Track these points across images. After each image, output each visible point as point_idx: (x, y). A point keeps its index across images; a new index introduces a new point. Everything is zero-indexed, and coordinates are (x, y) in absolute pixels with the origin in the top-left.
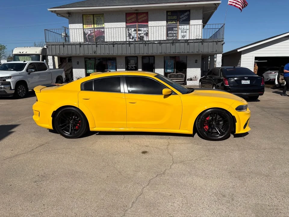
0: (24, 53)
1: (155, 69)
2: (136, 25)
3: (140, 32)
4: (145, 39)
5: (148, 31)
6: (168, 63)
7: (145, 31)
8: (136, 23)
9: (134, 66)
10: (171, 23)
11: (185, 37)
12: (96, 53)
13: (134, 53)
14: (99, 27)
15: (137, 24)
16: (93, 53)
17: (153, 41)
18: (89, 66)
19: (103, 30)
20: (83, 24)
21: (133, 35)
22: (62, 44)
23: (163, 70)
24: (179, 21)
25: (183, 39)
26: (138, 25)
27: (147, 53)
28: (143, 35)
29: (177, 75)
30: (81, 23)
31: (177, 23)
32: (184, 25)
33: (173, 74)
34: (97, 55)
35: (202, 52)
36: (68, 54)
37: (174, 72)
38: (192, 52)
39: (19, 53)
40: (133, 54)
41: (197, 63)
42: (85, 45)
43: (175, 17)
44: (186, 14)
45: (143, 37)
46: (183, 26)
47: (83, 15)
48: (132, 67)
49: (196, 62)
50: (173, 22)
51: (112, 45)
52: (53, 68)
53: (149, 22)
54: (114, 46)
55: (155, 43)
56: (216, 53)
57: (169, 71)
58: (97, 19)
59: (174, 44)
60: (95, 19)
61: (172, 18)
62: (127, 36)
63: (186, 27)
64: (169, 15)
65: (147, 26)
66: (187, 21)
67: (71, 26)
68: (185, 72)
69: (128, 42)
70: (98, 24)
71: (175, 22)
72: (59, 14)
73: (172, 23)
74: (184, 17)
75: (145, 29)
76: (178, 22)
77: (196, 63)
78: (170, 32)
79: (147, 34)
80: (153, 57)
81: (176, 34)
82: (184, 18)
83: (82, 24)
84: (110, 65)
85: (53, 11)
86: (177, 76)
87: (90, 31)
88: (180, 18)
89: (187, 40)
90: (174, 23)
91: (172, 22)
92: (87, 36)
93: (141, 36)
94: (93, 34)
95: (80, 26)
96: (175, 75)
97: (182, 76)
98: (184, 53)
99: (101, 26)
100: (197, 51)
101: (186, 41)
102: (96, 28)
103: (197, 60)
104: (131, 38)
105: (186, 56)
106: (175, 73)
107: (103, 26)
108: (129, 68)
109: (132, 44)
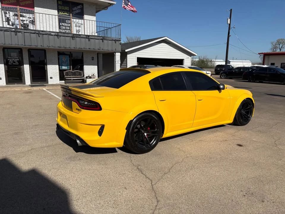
1: (47, 65)
2: (16, 8)
3: (24, 19)
4: (31, 27)
5: (34, 18)
6: (63, 59)
7: (31, 18)
8: (17, 6)
9: (17, 61)
10: (62, 14)
15: (18, 7)
17: (49, 32)
21: (12, 20)
23: (57, 66)
24: (72, 14)
25: (77, 33)
26: (20, 9)
27: (41, 46)
28: (28, 22)
29: (75, 72)
31: (70, 15)
32: (77, 19)
33: (70, 72)
35: (103, 50)
37: (70, 69)
38: (93, 49)
40: (22, 45)
41: (94, 61)
43: (67, 8)
44: (79, 7)
45: (28, 26)
48: (15, 62)
49: (93, 60)
50: (65, 14)
53: (35, 8)
55: (52, 35)
56: (115, 51)
57: (64, 68)
61: (63, 8)
62: (4, 20)
63: (80, 21)
64: (60, 5)
65: (33, 13)
66: (80, 16)
68: (82, 69)
69: (13, 29)
71: (68, 13)
73: (64, 15)
74: (77, 10)
75: (31, 16)
76: (71, 14)
77: (92, 61)
78: (63, 24)
79: (33, 22)
80: (43, 51)
81: (69, 27)
82: (77, 11)
86: (74, 74)
88: (72, 11)
89: (88, 35)
90: (66, 15)
91: (64, 13)
93: (24, 24)
96: (72, 72)
97: (80, 74)
98: (85, 49)
100: (98, 48)
103: (93, 57)
104: (11, 23)
105: (82, 53)
108: (10, 63)
109: (20, 32)
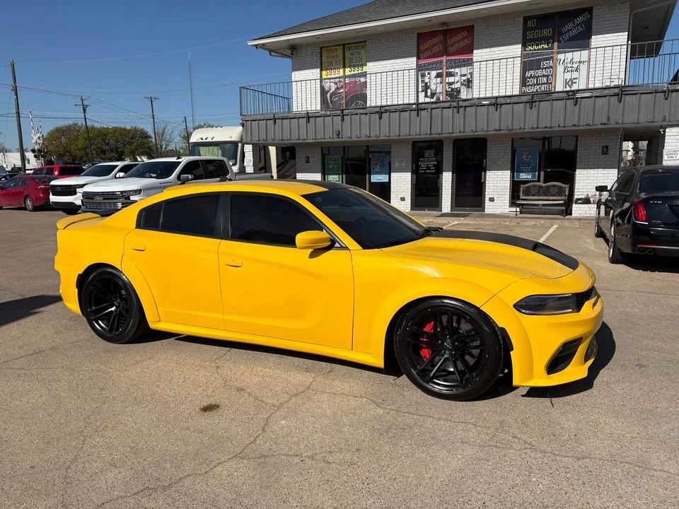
0: (209, 140)
1: (486, 172)
2: (441, 62)
3: (451, 79)
4: (464, 95)
5: (471, 74)
6: (524, 157)
7: (465, 75)
8: (443, 56)
9: (434, 165)
10: (535, 50)
11: (573, 83)
12: (340, 136)
13: (429, 133)
14: (356, 72)
15: (444, 58)
16: (335, 136)
17: (478, 99)
18: (331, 167)
19: (362, 80)
20: (321, 70)
21: (433, 87)
22: (272, 116)
23: (508, 173)
24: (559, 41)
25: (568, 89)
26: (447, 61)
28: (457, 86)
29: (547, 186)
30: (317, 68)
31: (552, 48)
32: (573, 51)
33: (534, 186)
34: (344, 139)
35: (617, 123)
36: (282, 140)
37: (539, 181)
38: (587, 125)
39: (200, 141)
40: (427, 134)
41: (607, 156)
42: (317, 118)
43: (547, 32)
44: (580, 19)
45: (459, 91)
46: (569, 55)
47: (321, 48)
48: (429, 168)
49: (605, 153)
50: (540, 47)
51: (377, 115)
52: (252, 172)
53: (475, 51)
54: (380, 118)
55: (484, 105)
56: (664, 123)
57: (525, 177)
58: (352, 54)
59: (534, 104)
60: (348, 54)
61: (537, 33)
62: (420, 90)
63: (579, 55)
64: (532, 29)
65: (470, 63)
66: (582, 40)
67: (297, 75)
68: (570, 181)
69: (414, 106)
70: (354, 66)
71: (548, 44)
72: (273, 51)
73: (539, 49)
74: (572, 28)
75: (464, 70)
76: (556, 44)
77: (604, 156)
78: (532, 72)
79: (469, 83)
81: (547, 76)
82: (575, 32)
83: (319, 70)
84: (376, 164)
85: (258, 45)
86: (546, 192)
87: (336, 83)
88: (561, 34)
89: (573, 91)
90: (543, 49)
91: (538, 45)
92: (328, 95)
93: (453, 90)
94: (341, 91)
95: (315, 73)
96: (540, 187)
97: (560, 192)
99: (360, 71)
100: (603, 122)
101: (571, 93)
102: (350, 76)
103: (607, 147)
104: (429, 94)
105: (576, 136)
106: (541, 184)
107: (365, 69)
108: (422, 170)
109: (425, 109)
